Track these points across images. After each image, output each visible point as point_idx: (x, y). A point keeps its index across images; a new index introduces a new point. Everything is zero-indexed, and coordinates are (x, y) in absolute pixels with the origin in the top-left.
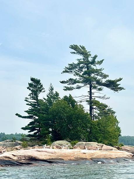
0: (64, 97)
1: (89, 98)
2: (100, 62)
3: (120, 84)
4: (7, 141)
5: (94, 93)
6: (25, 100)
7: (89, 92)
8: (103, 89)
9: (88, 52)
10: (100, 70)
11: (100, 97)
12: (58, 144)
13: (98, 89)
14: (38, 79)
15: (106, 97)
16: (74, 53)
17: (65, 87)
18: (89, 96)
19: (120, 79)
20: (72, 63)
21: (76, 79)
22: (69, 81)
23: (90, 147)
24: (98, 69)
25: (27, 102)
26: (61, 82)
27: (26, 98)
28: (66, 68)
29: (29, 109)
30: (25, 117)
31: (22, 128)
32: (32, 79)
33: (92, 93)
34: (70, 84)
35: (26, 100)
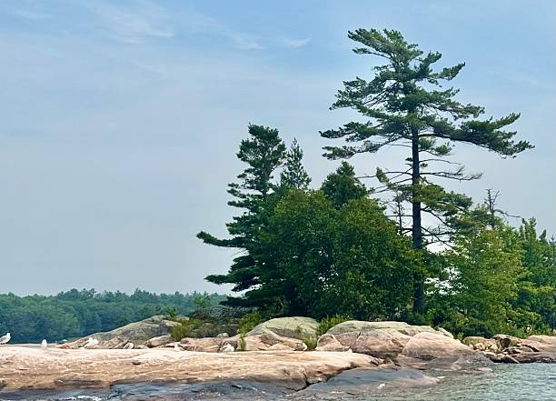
0: (329, 178)
1: (411, 177)
2: (451, 73)
3: (515, 133)
4: (153, 321)
5: (425, 163)
6: (229, 192)
7: (409, 159)
8: (450, 149)
9: (409, 47)
10: (447, 93)
11: (446, 175)
12: (272, 329)
13: (437, 150)
14: (272, 128)
15: (466, 173)
16: (364, 51)
17: (328, 148)
18: (411, 172)
19: (513, 118)
20: (356, 80)
21: (368, 123)
22: (347, 130)
23: (370, 338)
24: (440, 90)
25: (235, 195)
26: (322, 135)
27: (230, 185)
28: (340, 92)
29: (235, 218)
30: (224, 243)
31: (207, 278)
32: (253, 130)
33: (421, 163)
34: (352, 139)
35: (232, 192)
